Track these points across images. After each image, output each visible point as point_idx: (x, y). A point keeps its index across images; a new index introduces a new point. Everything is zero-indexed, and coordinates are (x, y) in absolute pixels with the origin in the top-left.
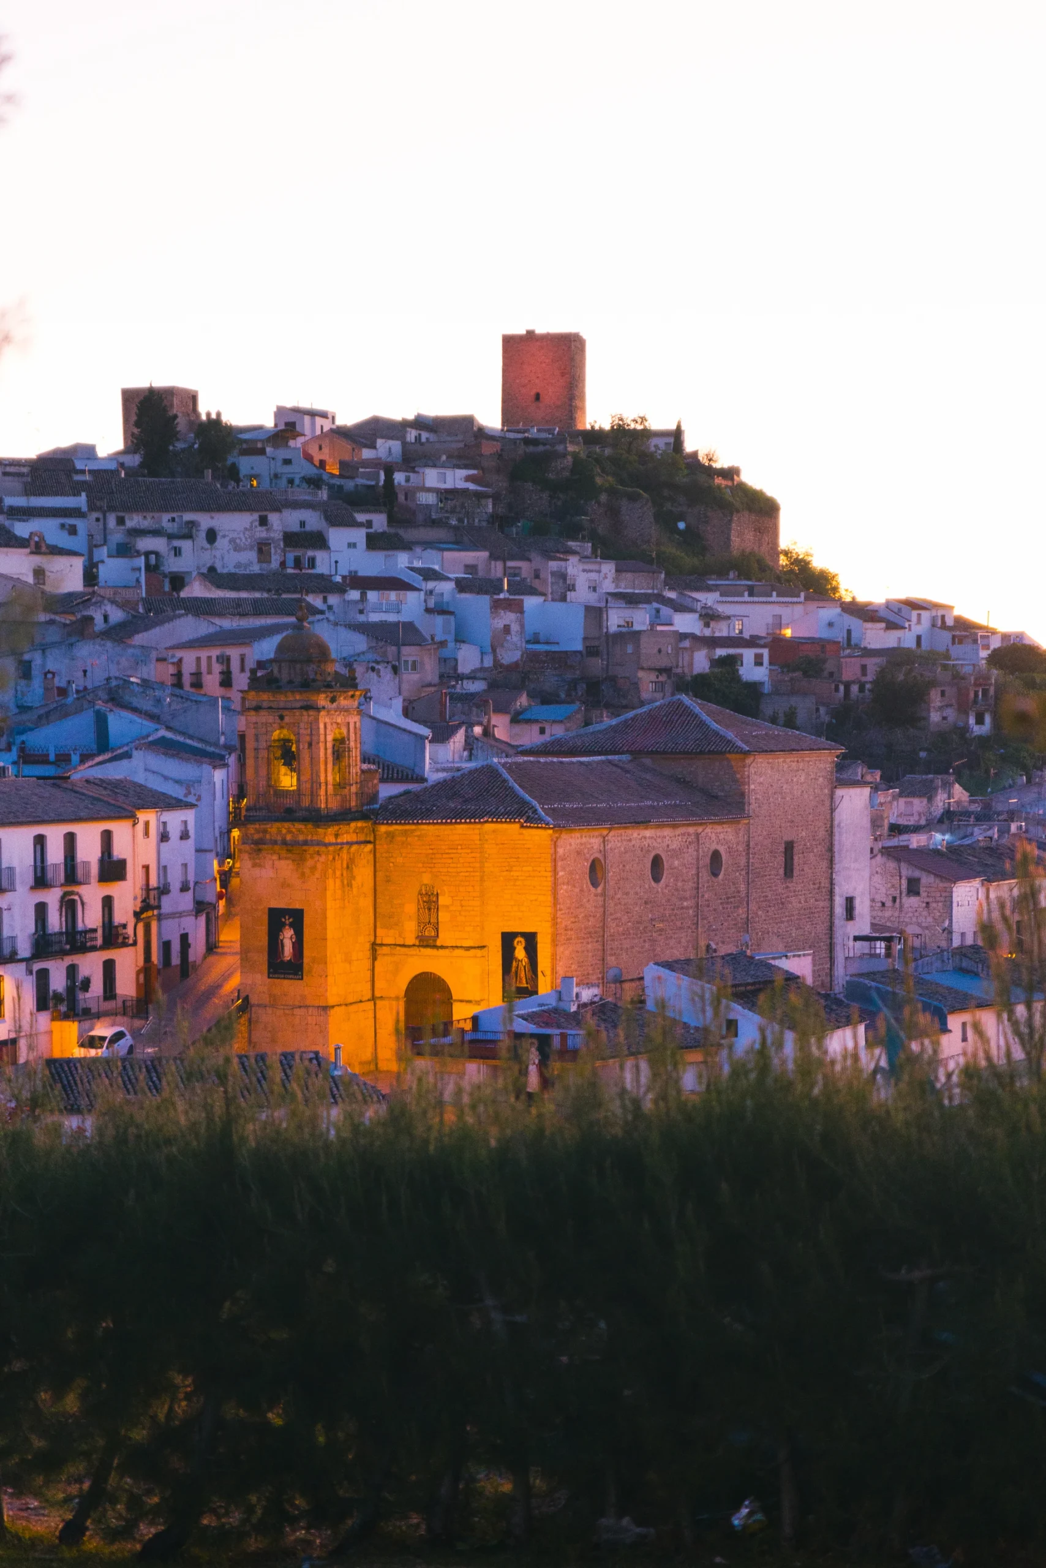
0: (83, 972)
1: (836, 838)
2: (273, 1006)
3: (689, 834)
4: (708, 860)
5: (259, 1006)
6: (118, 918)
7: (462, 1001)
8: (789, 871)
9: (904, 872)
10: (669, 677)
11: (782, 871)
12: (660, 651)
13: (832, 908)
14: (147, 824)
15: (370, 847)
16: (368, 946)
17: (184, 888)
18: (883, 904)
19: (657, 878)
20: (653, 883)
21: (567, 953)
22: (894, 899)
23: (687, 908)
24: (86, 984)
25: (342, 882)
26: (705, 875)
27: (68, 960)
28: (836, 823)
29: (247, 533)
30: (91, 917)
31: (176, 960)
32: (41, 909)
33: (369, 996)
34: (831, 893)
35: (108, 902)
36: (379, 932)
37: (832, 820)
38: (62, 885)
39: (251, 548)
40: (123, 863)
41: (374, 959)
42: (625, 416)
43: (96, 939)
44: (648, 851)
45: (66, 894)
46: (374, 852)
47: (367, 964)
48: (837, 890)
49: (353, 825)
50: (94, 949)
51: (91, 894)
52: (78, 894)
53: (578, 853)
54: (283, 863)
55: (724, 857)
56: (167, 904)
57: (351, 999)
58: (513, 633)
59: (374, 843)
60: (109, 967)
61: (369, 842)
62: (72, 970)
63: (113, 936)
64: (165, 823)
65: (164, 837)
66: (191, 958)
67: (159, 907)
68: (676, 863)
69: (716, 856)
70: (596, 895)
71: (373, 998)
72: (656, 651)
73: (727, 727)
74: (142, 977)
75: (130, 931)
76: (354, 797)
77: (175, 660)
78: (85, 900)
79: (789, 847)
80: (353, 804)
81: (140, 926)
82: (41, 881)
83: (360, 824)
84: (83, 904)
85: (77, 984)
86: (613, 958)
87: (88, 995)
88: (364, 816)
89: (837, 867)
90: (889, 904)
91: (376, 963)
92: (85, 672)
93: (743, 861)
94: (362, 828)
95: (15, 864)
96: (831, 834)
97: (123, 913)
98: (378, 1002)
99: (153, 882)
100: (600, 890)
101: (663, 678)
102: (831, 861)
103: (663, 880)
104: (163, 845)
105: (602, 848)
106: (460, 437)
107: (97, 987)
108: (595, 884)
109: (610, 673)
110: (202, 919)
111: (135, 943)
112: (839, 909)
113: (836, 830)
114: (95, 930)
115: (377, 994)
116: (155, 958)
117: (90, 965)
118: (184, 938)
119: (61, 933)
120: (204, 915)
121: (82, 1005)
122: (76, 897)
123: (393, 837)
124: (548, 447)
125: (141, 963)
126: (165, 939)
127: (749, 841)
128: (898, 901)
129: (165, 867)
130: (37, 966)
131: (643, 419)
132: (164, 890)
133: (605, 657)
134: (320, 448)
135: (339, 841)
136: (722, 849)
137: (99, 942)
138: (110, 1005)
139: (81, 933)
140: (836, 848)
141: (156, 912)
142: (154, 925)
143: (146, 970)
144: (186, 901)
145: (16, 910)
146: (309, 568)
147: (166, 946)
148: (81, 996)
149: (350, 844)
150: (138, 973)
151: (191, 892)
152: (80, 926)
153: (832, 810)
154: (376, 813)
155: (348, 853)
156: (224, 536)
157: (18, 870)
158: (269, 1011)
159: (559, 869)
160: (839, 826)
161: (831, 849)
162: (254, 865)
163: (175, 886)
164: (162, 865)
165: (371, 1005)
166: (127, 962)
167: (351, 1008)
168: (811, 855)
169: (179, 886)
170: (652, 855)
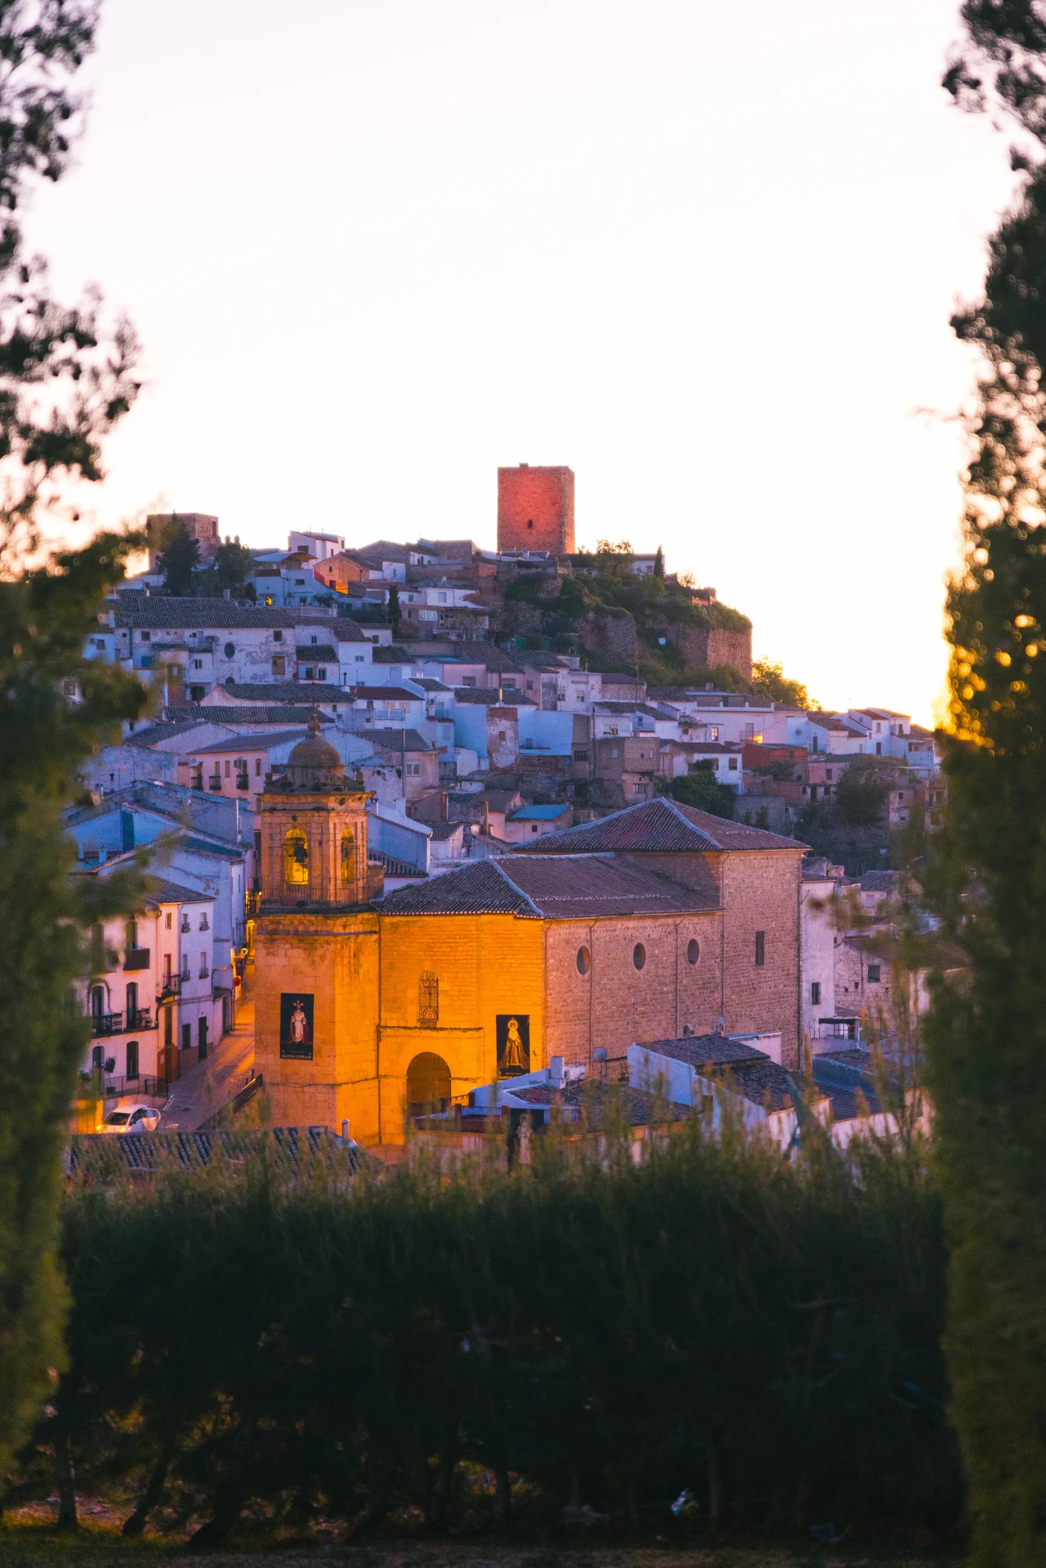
0: (108, 1054)
1: (803, 928)
2: (283, 1084)
3: (668, 925)
4: (686, 949)
5: (271, 1084)
6: (142, 1004)
7: (459, 1079)
8: (760, 960)
9: (865, 961)
10: (651, 779)
11: (753, 959)
12: (642, 756)
13: (799, 993)
14: (169, 916)
15: (375, 937)
16: (373, 1028)
17: (203, 975)
18: (846, 990)
19: (639, 964)
20: (636, 970)
21: (556, 1034)
22: (857, 985)
23: (668, 993)
24: (111, 1065)
25: (350, 969)
26: (683, 963)
27: (96, 1043)
28: (803, 914)
29: (263, 647)
30: (116, 1003)
31: (194, 1042)
33: (373, 1074)
34: (799, 979)
35: (132, 989)
36: (384, 1015)
37: (799, 912)
39: (267, 661)
40: (146, 952)
41: (379, 1039)
42: (610, 542)
43: (120, 1023)
44: (632, 940)
45: (93, 982)
46: (380, 941)
47: (372, 1045)
48: (804, 977)
49: (360, 917)
50: (118, 1032)
51: (117, 982)
52: (104, 981)
53: (567, 942)
54: (296, 952)
55: (701, 945)
56: (187, 990)
57: (356, 1078)
58: (508, 740)
59: (379, 933)
60: (132, 1049)
61: (375, 932)
62: (99, 1052)
63: (136, 1020)
64: (186, 916)
65: (185, 928)
66: (209, 1040)
67: (179, 993)
68: (657, 951)
69: (693, 944)
70: (583, 981)
71: (378, 1077)
72: (639, 756)
73: (703, 827)
74: (163, 1058)
75: (152, 1015)
76: (360, 890)
77: (196, 764)
78: (111, 987)
79: (760, 936)
80: (360, 897)
81: (162, 1011)
83: (366, 916)
84: (109, 991)
85: (103, 1065)
86: (599, 1039)
87: (112, 1075)
88: (370, 909)
89: (804, 955)
90: (852, 989)
91: (381, 1044)
92: (112, 775)
93: (718, 951)
94: (368, 920)
96: (799, 924)
97: (146, 999)
98: (383, 1080)
99: (175, 970)
100: (587, 975)
101: (646, 780)
102: (799, 949)
103: (645, 967)
104: (183, 935)
105: (589, 938)
106: (459, 561)
107: (121, 1069)
108: (582, 971)
109: (597, 776)
110: (220, 1004)
111: (157, 1027)
112: (806, 994)
113: (803, 921)
114: (120, 1015)
115: (382, 1072)
116: (175, 1040)
117: (115, 1047)
118: (203, 1021)
119: (88, 1018)
120: (222, 1000)
121: (107, 1085)
122: (103, 985)
123: (397, 928)
124: (540, 570)
125: (162, 1045)
126: (185, 1023)
127: (723, 931)
128: (860, 987)
129: (185, 956)
131: (627, 545)
132: (184, 977)
133: (592, 761)
134: (331, 570)
135: (347, 931)
136: (699, 939)
137: (124, 1026)
138: (134, 1084)
139: (107, 1017)
140: (804, 939)
141: (176, 998)
142: (175, 1009)
143: (167, 1051)
144: (204, 988)
146: (320, 679)
147: (186, 1029)
148: (106, 1076)
149: (357, 934)
150: (159, 1054)
151: (209, 978)
152: (106, 1011)
153: (800, 903)
154: (381, 906)
155: (355, 942)
156: (241, 651)
158: (281, 1088)
159: (549, 956)
161: (798, 939)
162: (268, 954)
163: (195, 973)
164: (182, 954)
165: (376, 1082)
166: (150, 1044)
167: (358, 1086)
168: (780, 944)
169: (198, 973)
170: (635, 944)
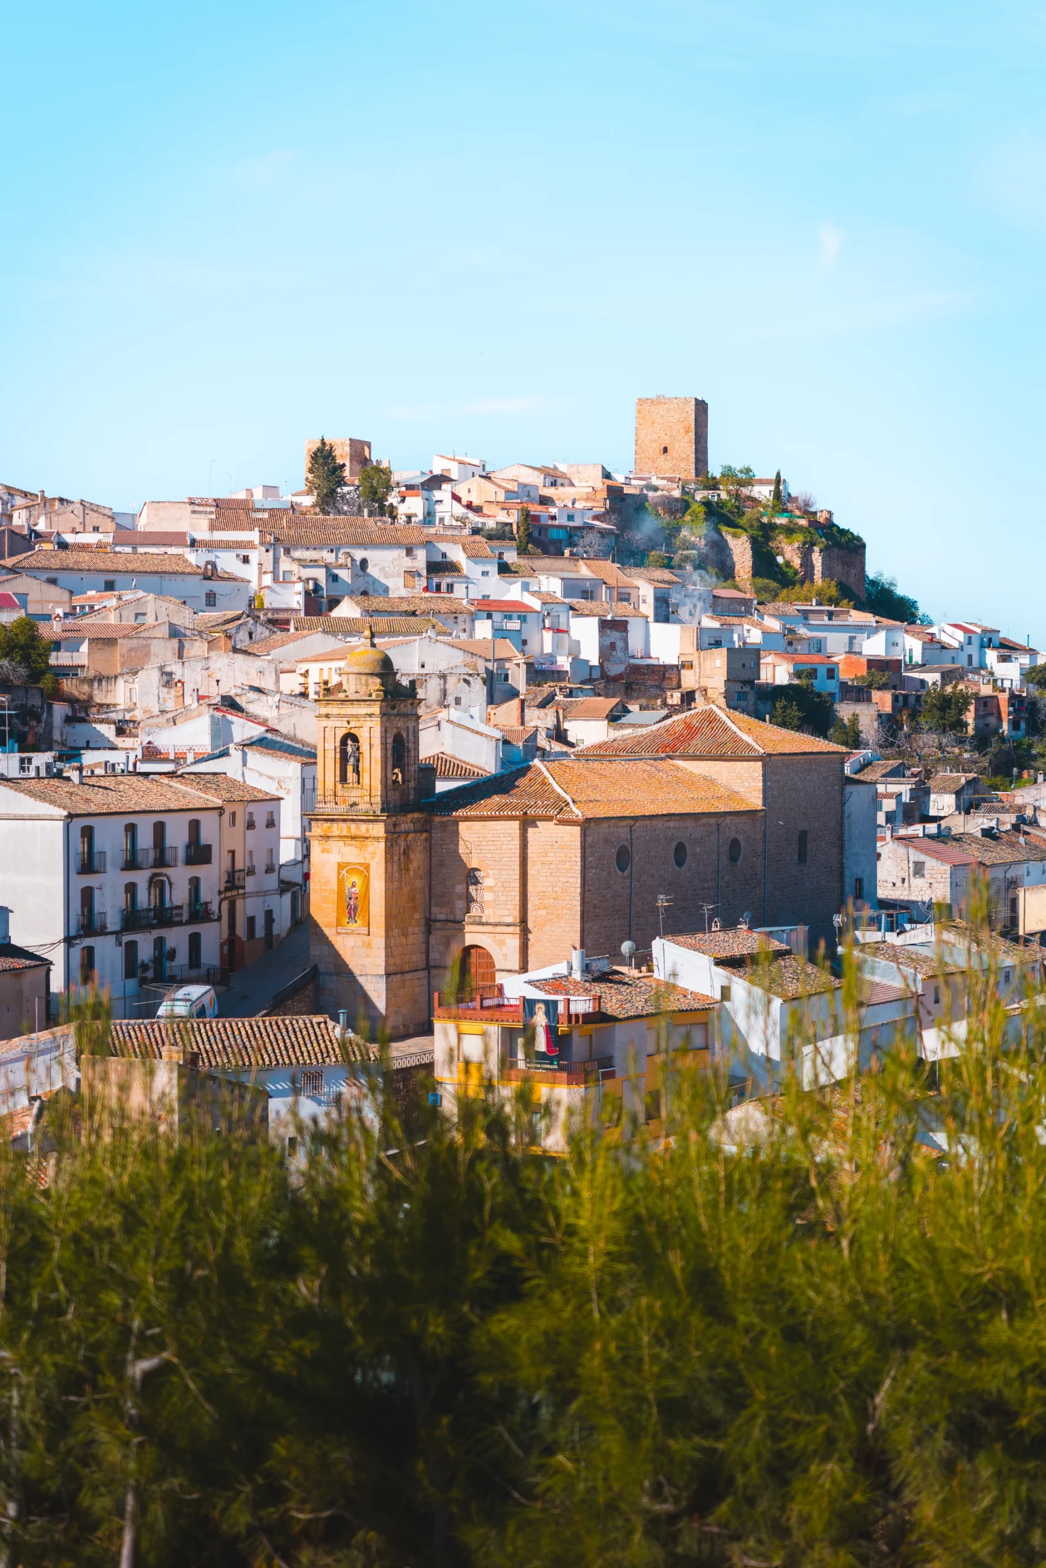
0: (169, 944)
1: (846, 827)
2: (338, 974)
3: (710, 825)
4: (727, 847)
5: (326, 973)
6: (205, 895)
8: (802, 857)
9: (912, 859)
10: (752, 688)
11: (796, 857)
12: (744, 666)
13: (842, 888)
14: (234, 814)
15: (425, 835)
16: (423, 921)
17: (270, 869)
18: (894, 884)
19: (680, 863)
20: (678, 869)
21: (595, 928)
22: (903, 880)
23: (708, 888)
24: (172, 954)
25: (399, 865)
26: (725, 860)
27: (156, 933)
28: (846, 815)
29: (396, 563)
30: (179, 895)
31: (260, 933)
32: (131, 888)
33: (423, 965)
34: (842, 875)
35: (195, 883)
36: (434, 909)
37: (843, 812)
38: (151, 867)
39: (399, 575)
40: (209, 847)
41: (429, 932)
42: (733, 466)
43: (181, 915)
44: (672, 839)
45: (154, 875)
46: (429, 840)
47: (421, 937)
48: (847, 872)
49: (410, 816)
50: (180, 923)
51: (179, 876)
52: (166, 875)
53: (607, 841)
54: (348, 848)
55: (742, 846)
56: (250, 884)
57: (406, 968)
58: (618, 650)
59: (428, 831)
60: (195, 941)
61: (426, 831)
62: (159, 942)
63: (199, 913)
64: (251, 814)
65: (251, 825)
66: (275, 931)
67: (243, 887)
68: (698, 850)
69: (735, 844)
70: (623, 878)
71: (428, 967)
72: (740, 666)
74: (226, 948)
75: (214, 907)
76: (412, 792)
77: (303, 671)
78: (173, 880)
79: (803, 836)
80: (411, 797)
81: (225, 905)
82: (131, 864)
83: (416, 815)
84: (171, 884)
85: (163, 954)
86: (639, 933)
87: (173, 964)
88: (419, 808)
89: (847, 853)
90: (899, 883)
91: (432, 938)
92: (218, 681)
93: (760, 848)
94: (418, 820)
95: (107, 849)
96: (841, 824)
97: (209, 893)
98: (433, 972)
99: (239, 865)
100: (626, 873)
101: (747, 689)
102: (841, 848)
103: (686, 864)
104: (249, 832)
105: (629, 837)
106: (590, 484)
107: (183, 957)
108: (622, 869)
109: (702, 684)
110: (287, 898)
111: (219, 919)
112: (849, 888)
113: (846, 821)
114: (180, 907)
115: (432, 963)
116: (241, 930)
117: (177, 938)
118: (269, 914)
119: (149, 910)
120: (289, 894)
121: (168, 973)
122: (165, 878)
123: (446, 827)
124: (665, 493)
125: (225, 935)
126: (250, 914)
127: (765, 832)
128: (906, 881)
129: (251, 852)
130: (126, 938)
131: (748, 470)
132: (251, 872)
133: (697, 670)
134: (469, 491)
135: (397, 830)
136: (740, 838)
137: (185, 917)
138: (194, 973)
139: (167, 909)
140: (846, 838)
141: (241, 891)
142: (239, 904)
143: (232, 942)
144: (272, 882)
145: (107, 890)
146: (448, 592)
147: (251, 921)
148: (168, 964)
149: (407, 833)
150: (222, 945)
151: (276, 874)
152: (168, 904)
153: (843, 804)
154: (432, 804)
155: (405, 840)
156: (375, 565)
157: (108, 855)
158: (334, 978)
159: (588, 854)
160: (849, 816)
161: (841, 838)
162: (324, 851)
163: (260, 867)
164: (248, 848)
165: (424, 974)
166: (212, 935)
167: (408, 976)
168: (823, 843)
169: (264, 868)
170: (674, 844)
